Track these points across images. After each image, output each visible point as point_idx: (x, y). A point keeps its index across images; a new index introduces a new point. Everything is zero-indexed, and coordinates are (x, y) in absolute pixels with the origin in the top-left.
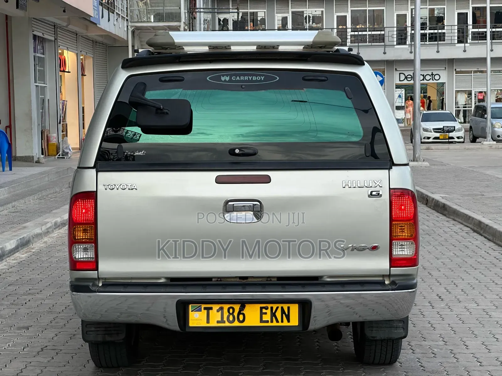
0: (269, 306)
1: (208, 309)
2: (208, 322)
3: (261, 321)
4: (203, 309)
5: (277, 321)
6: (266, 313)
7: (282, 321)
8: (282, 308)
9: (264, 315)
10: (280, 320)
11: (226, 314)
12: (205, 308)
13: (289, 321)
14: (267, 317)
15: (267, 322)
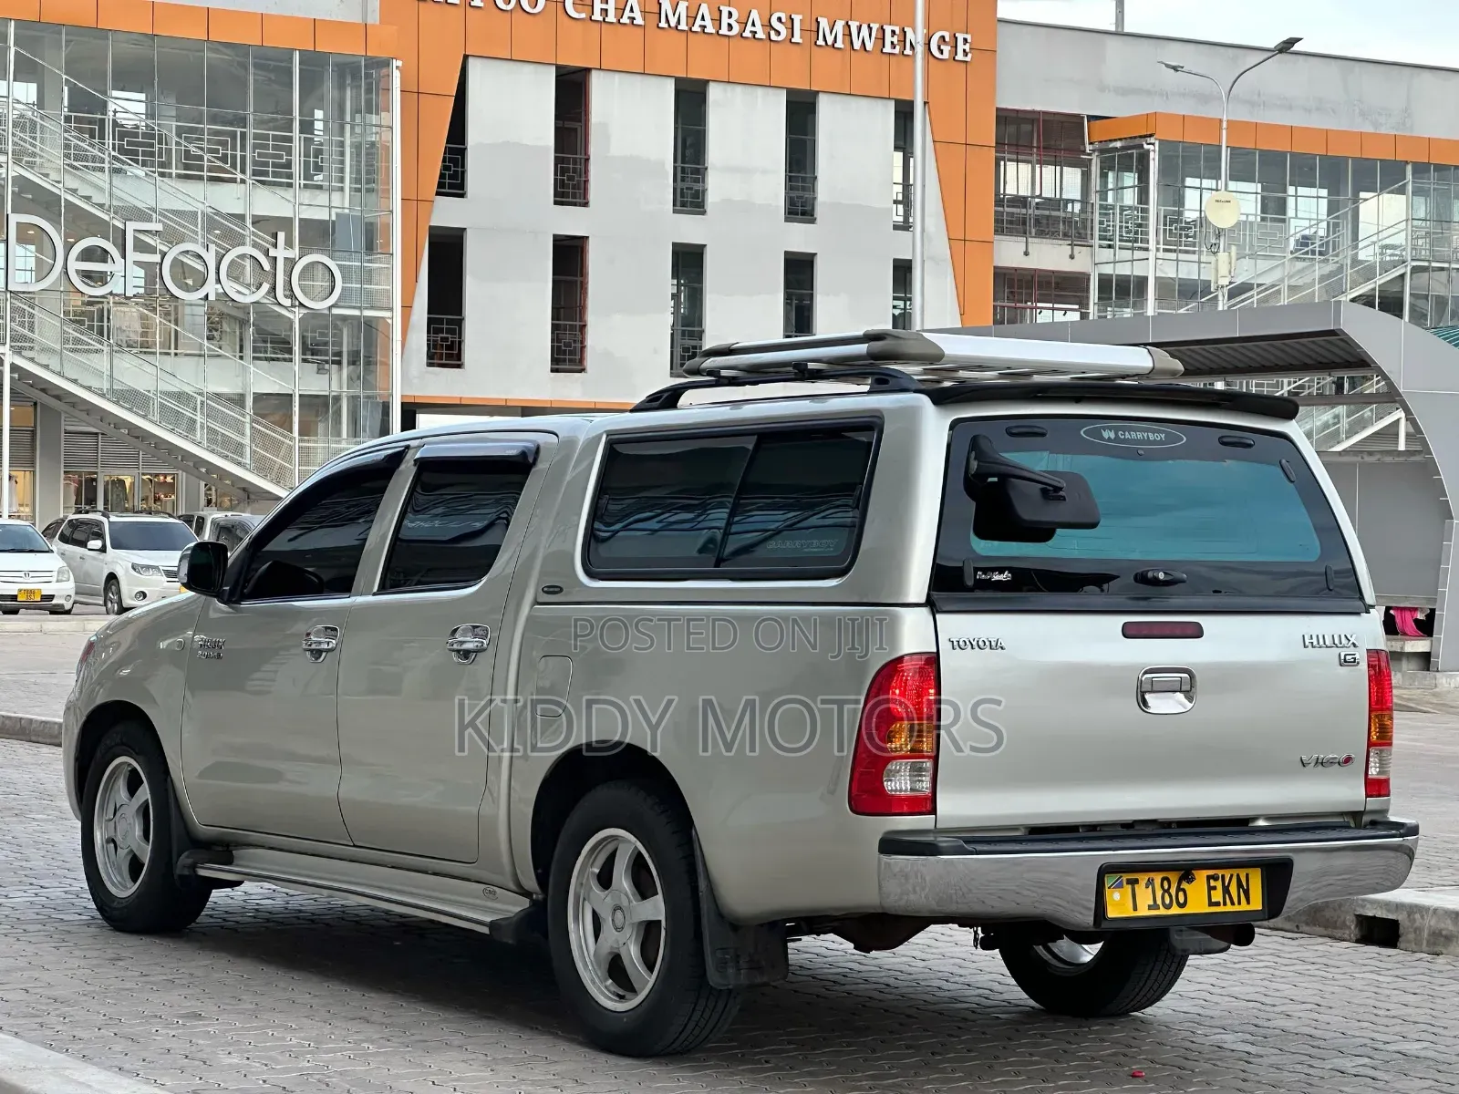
0: (1220, 872)
1: (1133, 882)
2: (1135, 909)
3: (1211, 904)
4: (1125, 883)
5: (1233, 903)
6: (1215, 888)
7: (1239, 903)
8: (1238, 875)
9: (1212, 892)
10: (1236, 900)
11: (1159, 893)
12: (1129, 882)
13: (1248, 903)
14: (1217, 896)
15: (1217, 904)
